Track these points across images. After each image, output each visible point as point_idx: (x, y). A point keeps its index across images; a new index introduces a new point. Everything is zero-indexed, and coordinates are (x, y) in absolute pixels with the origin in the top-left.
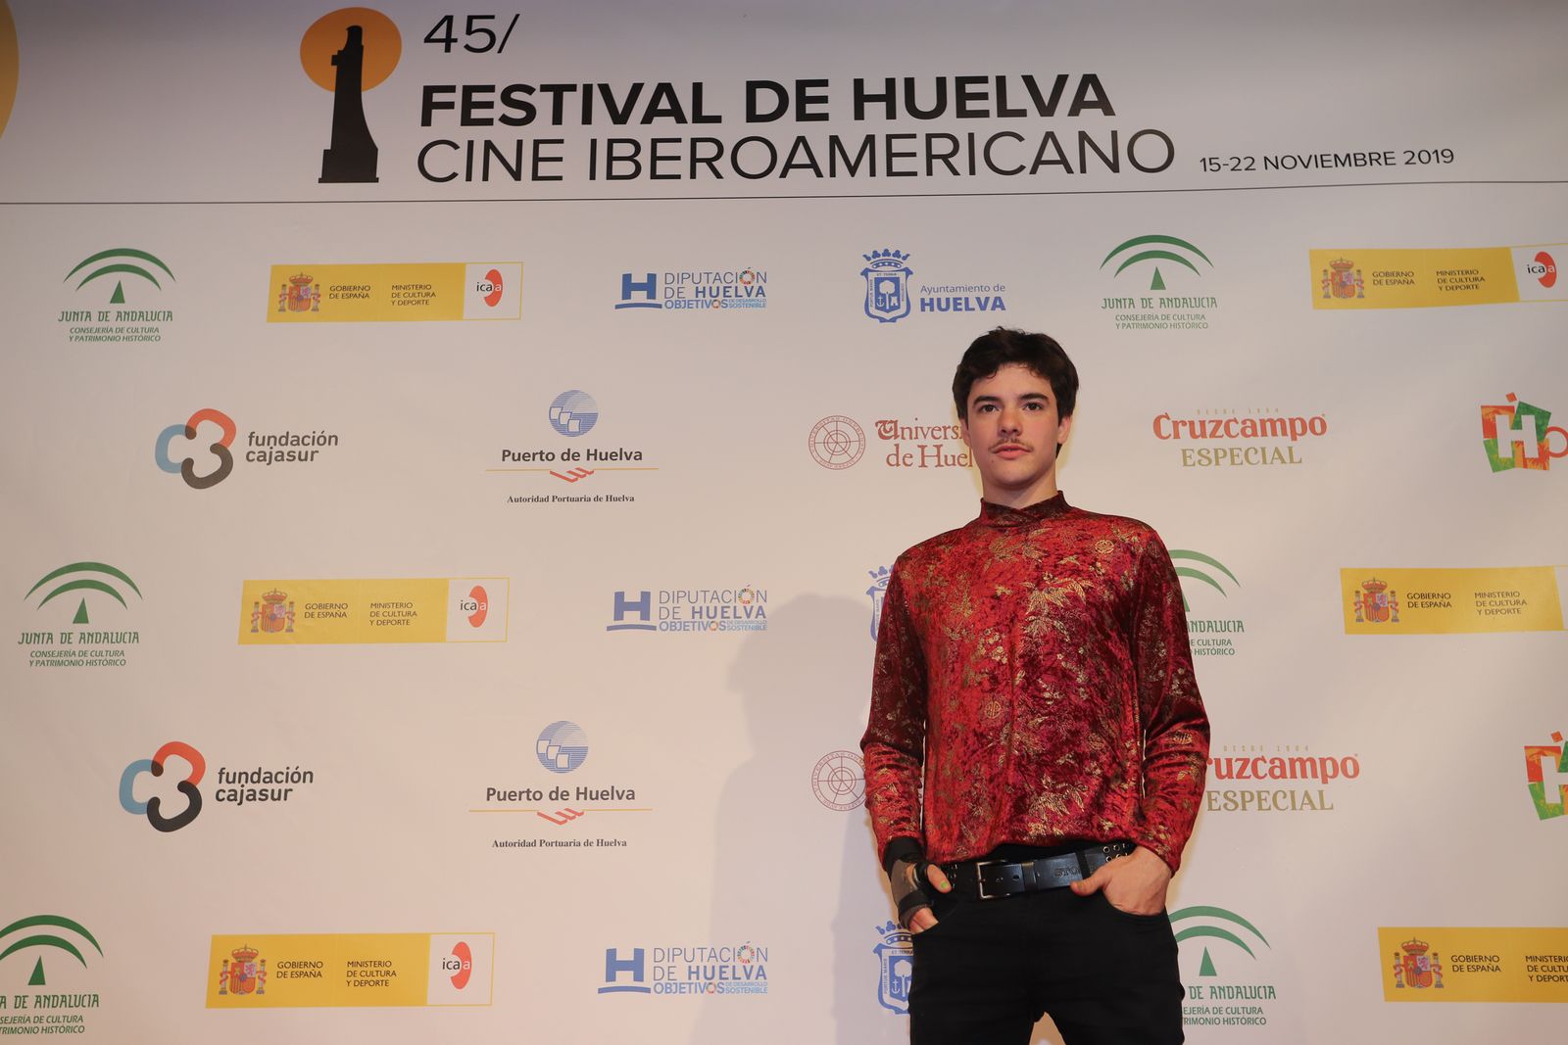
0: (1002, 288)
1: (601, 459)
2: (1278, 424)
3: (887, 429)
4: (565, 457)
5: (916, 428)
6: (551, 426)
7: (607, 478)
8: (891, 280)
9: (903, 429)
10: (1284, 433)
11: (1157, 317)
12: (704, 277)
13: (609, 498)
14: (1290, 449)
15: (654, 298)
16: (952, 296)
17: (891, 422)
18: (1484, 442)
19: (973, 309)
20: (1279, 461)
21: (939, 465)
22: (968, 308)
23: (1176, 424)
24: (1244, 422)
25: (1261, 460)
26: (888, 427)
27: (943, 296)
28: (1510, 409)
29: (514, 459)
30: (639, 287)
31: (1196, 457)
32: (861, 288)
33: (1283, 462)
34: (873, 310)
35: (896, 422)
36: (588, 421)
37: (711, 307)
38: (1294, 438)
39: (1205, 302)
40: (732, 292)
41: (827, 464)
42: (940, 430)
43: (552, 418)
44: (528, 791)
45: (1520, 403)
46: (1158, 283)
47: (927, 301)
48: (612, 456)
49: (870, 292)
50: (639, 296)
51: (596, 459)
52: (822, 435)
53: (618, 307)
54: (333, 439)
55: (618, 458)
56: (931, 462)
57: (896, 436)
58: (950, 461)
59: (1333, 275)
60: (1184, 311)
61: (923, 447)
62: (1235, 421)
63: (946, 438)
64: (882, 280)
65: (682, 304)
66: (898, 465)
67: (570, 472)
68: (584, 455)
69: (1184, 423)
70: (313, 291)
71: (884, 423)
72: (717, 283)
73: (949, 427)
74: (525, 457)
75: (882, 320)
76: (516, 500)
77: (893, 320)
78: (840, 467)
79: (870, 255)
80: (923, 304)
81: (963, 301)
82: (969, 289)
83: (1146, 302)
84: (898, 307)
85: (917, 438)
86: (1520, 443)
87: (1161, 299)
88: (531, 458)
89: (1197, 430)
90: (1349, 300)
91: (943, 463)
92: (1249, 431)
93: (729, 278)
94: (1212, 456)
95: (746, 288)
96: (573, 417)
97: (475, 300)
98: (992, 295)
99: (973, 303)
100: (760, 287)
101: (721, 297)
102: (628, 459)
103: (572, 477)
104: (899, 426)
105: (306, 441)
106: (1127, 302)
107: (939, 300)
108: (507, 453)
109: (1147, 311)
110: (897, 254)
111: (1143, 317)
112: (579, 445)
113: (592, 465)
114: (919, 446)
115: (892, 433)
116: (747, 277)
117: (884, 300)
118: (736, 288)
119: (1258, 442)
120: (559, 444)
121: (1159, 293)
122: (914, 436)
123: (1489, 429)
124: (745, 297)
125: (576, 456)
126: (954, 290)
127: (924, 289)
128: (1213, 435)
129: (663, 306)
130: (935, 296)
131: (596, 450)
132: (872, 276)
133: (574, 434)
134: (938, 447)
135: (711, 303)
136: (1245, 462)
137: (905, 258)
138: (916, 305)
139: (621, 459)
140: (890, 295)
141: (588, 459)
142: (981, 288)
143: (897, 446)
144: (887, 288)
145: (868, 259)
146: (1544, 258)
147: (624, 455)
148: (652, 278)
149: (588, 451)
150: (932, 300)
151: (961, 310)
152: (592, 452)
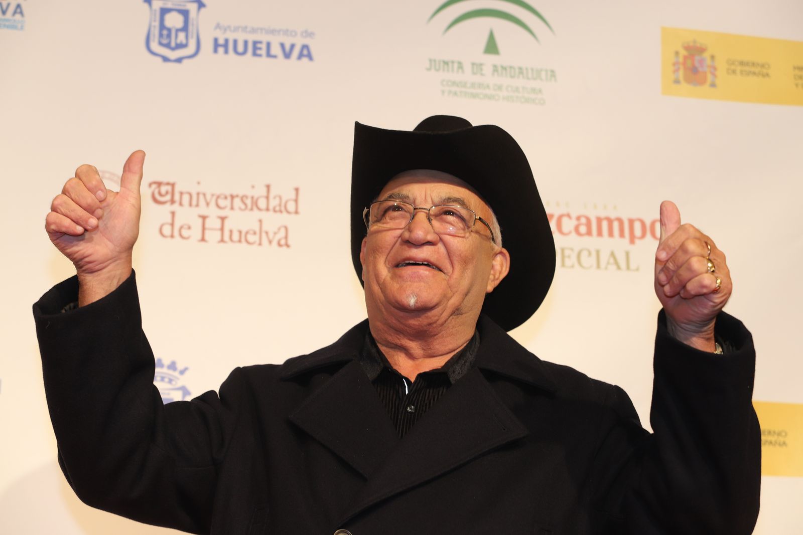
0: (311, 35)
2: (616, 225)
3: (162, 192)
5: (198, 194)
9: (181, 193)
10: (622, 235)
11: (488, 87)
14: (627, 254)
16: (251, 38)
17: (168, 184)
19: (275, 57)
20: (614, 267)
21: (222, 241)
22: (269, 55)
24: (578, 218)
26: (164, 189)
27: (241, 37)
32: (143, 18)
33: (619, 268)
34: (155, 46)
35: (173, 185)
38: (632, 240)
39: (543, 74)
42: (226, 198)
46: (491, 47)
47: (221, 41)
49: (153, 24)
56: (213, 236)
57: (173, 201)
58: (236, 237)
59: (685, 58)
60: (519, 82)
61: (204, 218)
62: (569, 216)
63: (232, 208)
64: (168, 10)
66: (172, 236)
71: (159, 184)
73: (237, 196)
75: (166, 59)
77: (179, 60)
80: (216, 45)
81: (264, 46)
82: (272, 32)
83: (477, 67)
84: (186, 46)
85: (197, 205)
87: (495, 66)
90: (700, 89)
91: (226, 238)
92: (583, 229)
98: (299, 42)
99: (276, 50)
100: (19, 6)
104: (178, 189)
106: (456, 65)
107: (235, 42)
109: (478, 79)
111: (473, 85)
114: (200, 216)
117: (169, 36)
119: (593, 242)
121: (491, 59)
122: (194, 202)
124: (1, 16)
126: (254, 31)
127: (218, 26)
130: (231, 36)
132: (157, 5)
134: (223, 219)
136: (576, 265)
138: (207, 45)
140: (178, 30)
142: (286, 32)
143: (173, 213)
144: (174, 21)
150: (227, 41)
151: (260, 55)
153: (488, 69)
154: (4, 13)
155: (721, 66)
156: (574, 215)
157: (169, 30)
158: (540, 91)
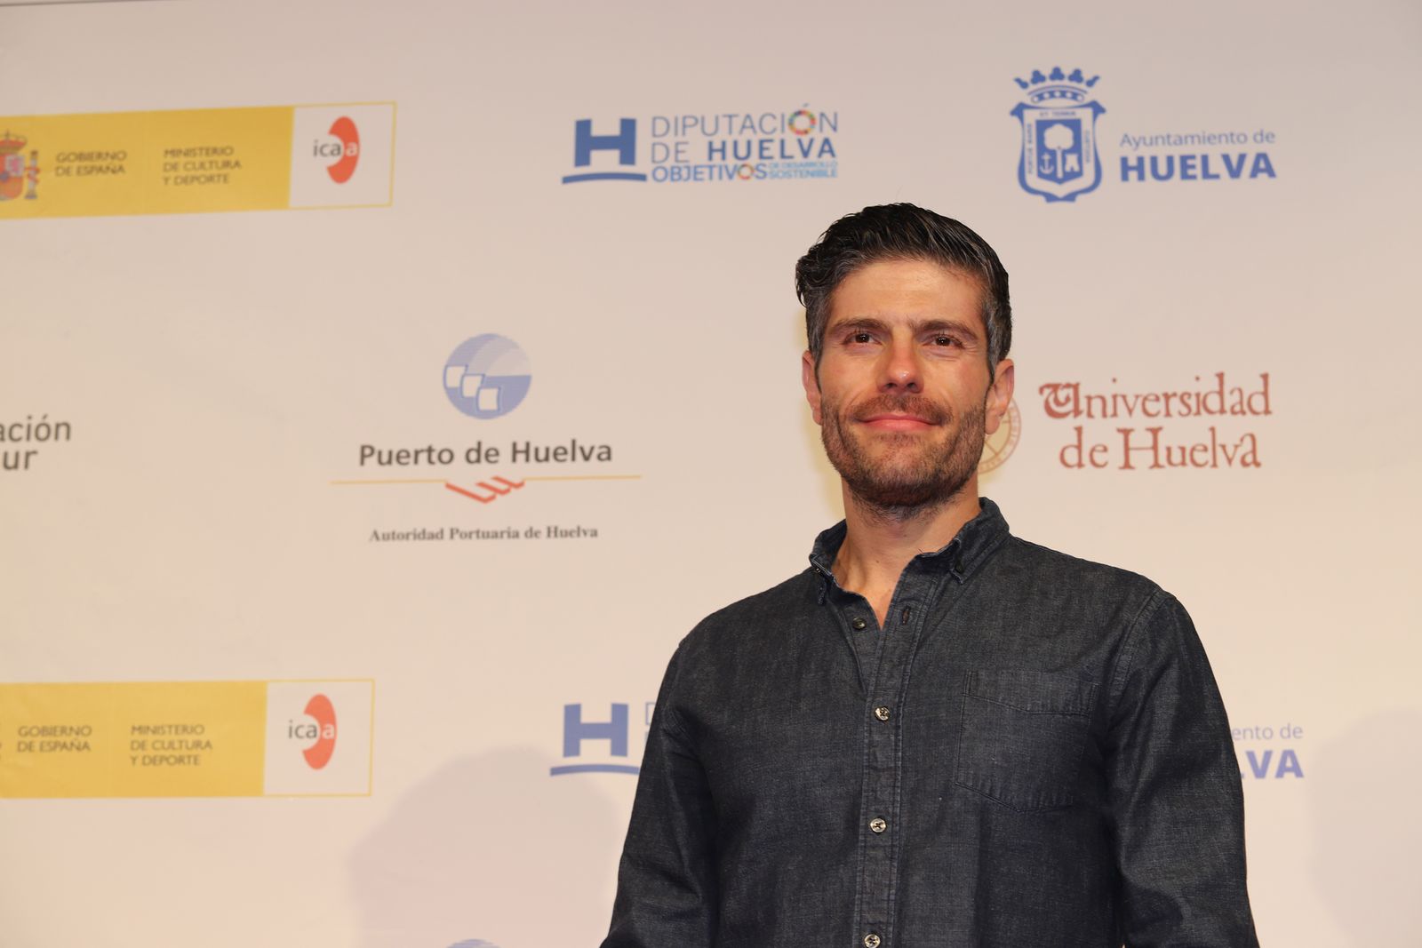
0: (1269, 137)
1: (537, 459)
3: (1062, 398)
4: (473, 456)
5: (1115, 397)
6: (446, 398)
8: (1066, 123)
9: (1089, 399)
12: (724, 122)
13: (553, 532)
15: (632, 162)
16: (1177, 152)
17: (1068, 386)
19: (1217, 177)
21: (1156, 465)
22: (1206, 175)
26: (1062, 395)
27: (1162, 152)
29: (380, 462)
30: (605, 143)
32: (1012, 139)
34: (1033, 180)
35: (1076, 387)
36: (513, 391)
37: (736, 177)
40: (774, 149)
42: (1157, 399)
43: (450, 384)
47: (1132, 162)
48: (556, 454)
49: (1028, 146)
50: (605, 160)
51: (527, 459)
53: (567, 180)
54: (63, 430)
55: (569, 457)
56: (1142, 459)
57: (1077, 412)
58: (1176, 457)
61: (1126, 433)
63: (1168, 414)
64: (1049, 124)
65: (684, 173)
66: (1080, 465)
67: (482, 485)
68: (506, 453)
70: (28, 162)
71: (1055, 387)
72: (748, 134)
73: (1175, 395)
74: (399, 457)
75: (1050, 198)
76: (386, 537)
77: (1071, 197)
79: (1027, 77)
80: (1125, 168)
81: (1198, 162)
82: (1209, 139)
84: (1079, 174)
85: (1115, 414)
88: (412, 460)
91: (1162, 459)
93: (769, 124)
95: (800, 143)
96: (487, 382)
97: (309, 171)
98: (1251, 150)
99: (1217, 166)
100: (826, 141)
101: (754, 160)
102: (587, 458)
103: (486, 493)
104: (1083, 393)
105: (17, 433)
107: (1154, 160)
108: (367, 451)
110: (1077, 76)
112: (498, 433)
113: (521, 470)
114: (1120, 431)
115: (1070, 406)
116: (802, 122)
117: (1053, 162)
118: (782, 142)
120: (461, 432)
122: (1110, 410)
124: (799, 157)
125: (490, 455)
126: (1181, 140)
127: (1126, 139)
129: (650, 177)
130: (1147, 152)
131: (528, 445)
132: (1031, 117)
133: (487, 415)
134: (1155, 432)
135: (737, 170)
137: (1090, 83)
138: (1111, 170)
139: (573, 459)
140: (1065, 152)
141: (514, 460)
142: (1231, 137)
143: (1079, 430)
144: (1059, 138)
145: (1024, 85)
147: (578, 451)
148: (628, 126)
149: (514, 445)
150: (1141, 160)
151: (1194, 177)
152: (521, 447)
154: (806, 154)
157: (1053, 153)
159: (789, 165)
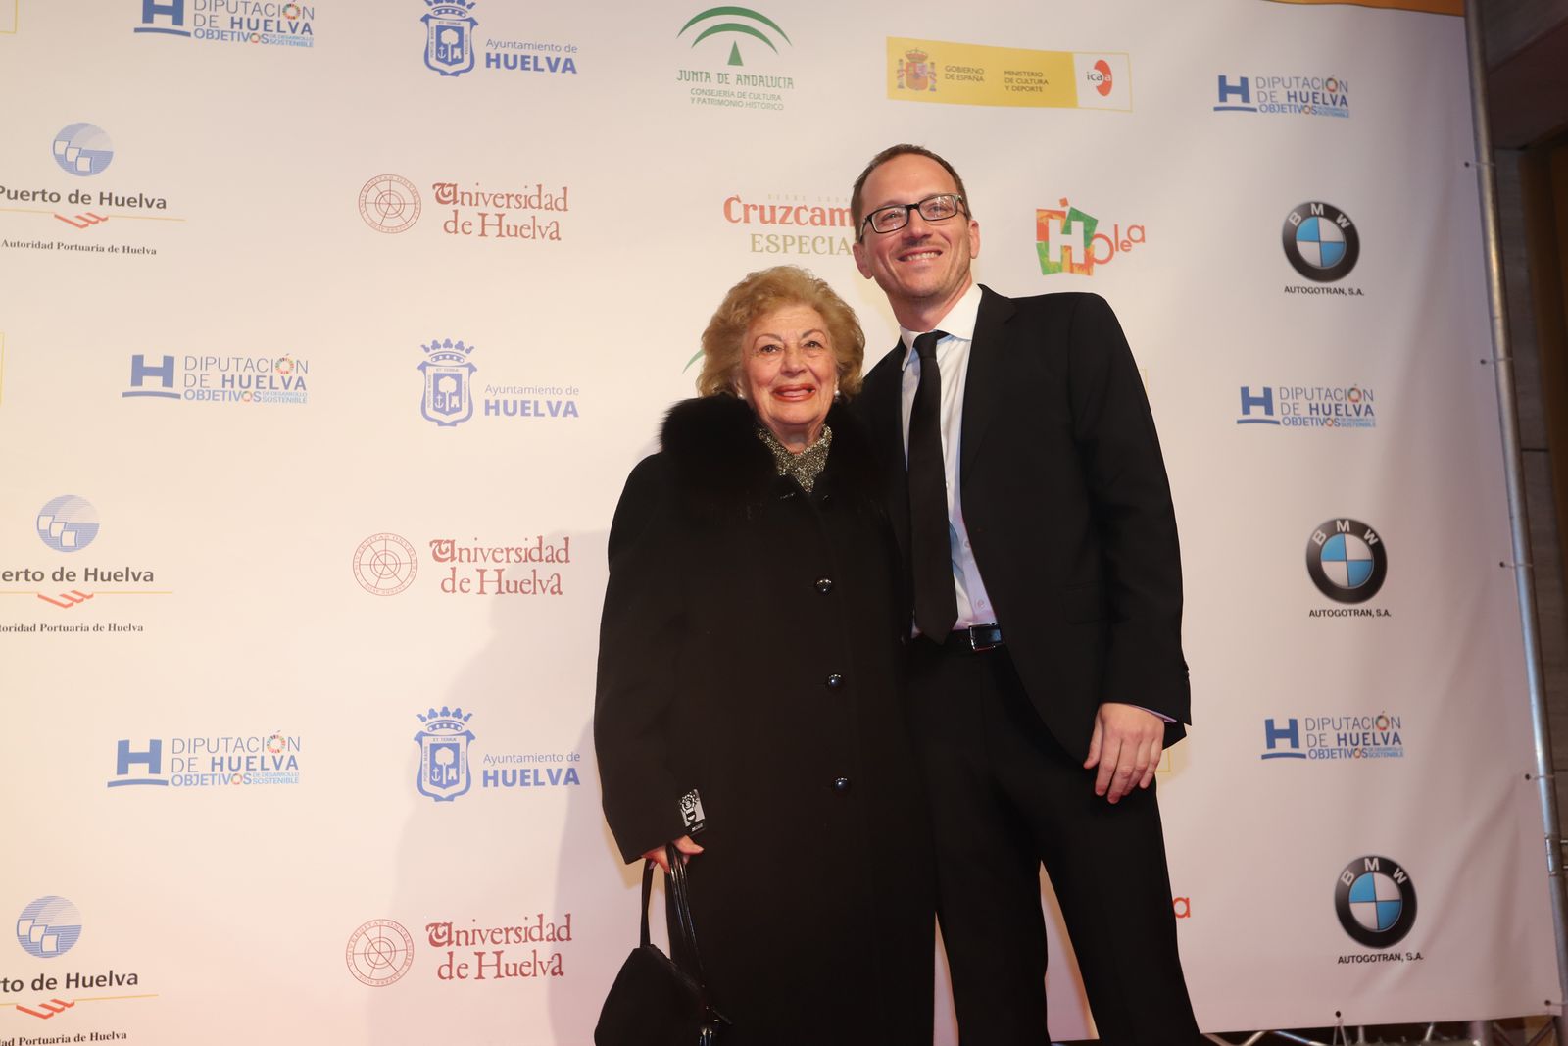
0: (574, 49)
1: (117, 204)
2: (846, 214)
3: (446, 193)
4: (73, 198)
5: (477, 194)
6: (55, 162)
7: (122, 226)
8: (455, 29)
9: (462, 194)
11: (733, 94)
13: (126, 251)
15: (181, 24)
16: (520, 53)
17: (450, 185)
18: (1037, 245)
19: (542, 70)
21: (500, 235)
22: (536, 68)
23: (746, 207)
24: (814, 210)
25: (828, 251)
26: (446, 190)
28: (1062, 214)
29: (8, 197)
30: (163, 10)
31: (764, 243)
32: (422, 35)
33: (848, 252)
34: (433, 61)
35: (455, 186)
36: (100, 160)
37: (249, 39)
39: (781, 82)
40: (273, 24)
41: (378, 227)
42: (502, 197)
43: (58, 153)
44: (27, 572)
45: (1072, 209)
46: (735, 58)
47: (493, 56)
48: (129, 202)
49: (430, 41)
50: (163, 21)
51: (110, 203)
52: (373, 195)
55: (138, 204)
56: (492, 231)
57: (455, 202)
58: (512, 232)
59: (908, 65)
60: (760, 90)
61: (484, 215)
62: (805, 208)
63: (508, 207)
64: (444, 28)
65: (215, 35)
66: (456, 232)
67: (79, 217)
68: (96, 199)
69: (755, 207)
71: (442, 186)
72: (257, 12)
73: (512, 195)
74: (22, 195)
75: (443, 73)
76: (12, 245)
77: (455, 74)
78: (393, 230)
83: (723, 77)
84: (461, 60)
85: (477, 204)
86: (1068, 248)
87: (738, 75)
88: (31, 197)
89: (769, 216)
90: (920, 92)
91: (504, 233)
92: (818, 220)
93: (270, 8)
94: (780, 242)
95: (290, 23)
96: (83, 154)
99: (542, 63)
100: (307, 25)
101: (260, 31)
102: (149, 207)
104: (458, 191)
106: (704, 75)
107: (506, 56)
109: (723, 87)
111: (719, 93)
112: (90, 186)
113: (105, 210)
114: (480, 214)
115: (451, 198)
116: (291, 11)
117: (446, 51)
118: (279, 20)
119: (826, 231)
121: (735, 69)
122: (474, 202)
123: (1042, 232)
124: (289, 31)
125: (85, 199)
126: (522, 46)
128: (782, 221)
129: (192, 35)
131: (110, 194)
132: (433, 23)
133: (83, 174)
134: (500, 216)
135: (250, 35)
136: (812, 251)
137: (470, 7)
138: (480, 60)
139: (140, 206)
140: (453, 47)
141: (101, 203)
143: (456, 212)
144: (450, 37)
146: (1102, 66)
147: (144, 201)
149: (102, 194)
151: (529, 69)
152: (106, 195)
153: (732, 79)
154: (293, 31)
155: (940, 71)
156: (810, 208)
157: (445, 46)
158: (779, 97)
159: (283, 37)
